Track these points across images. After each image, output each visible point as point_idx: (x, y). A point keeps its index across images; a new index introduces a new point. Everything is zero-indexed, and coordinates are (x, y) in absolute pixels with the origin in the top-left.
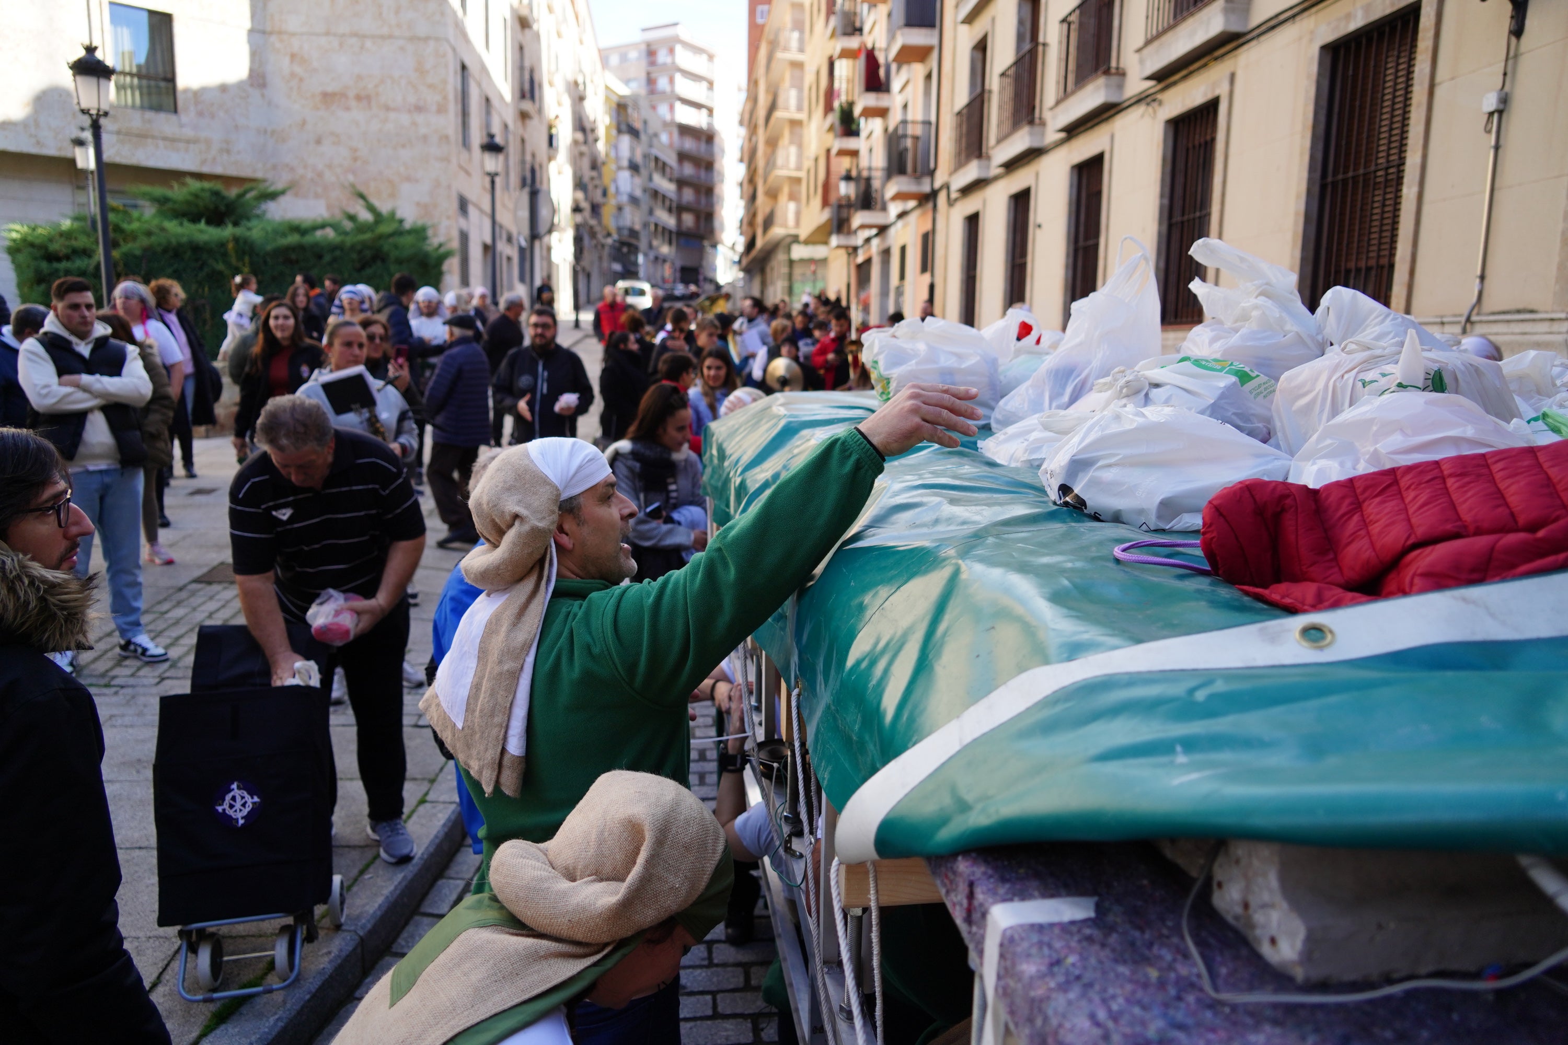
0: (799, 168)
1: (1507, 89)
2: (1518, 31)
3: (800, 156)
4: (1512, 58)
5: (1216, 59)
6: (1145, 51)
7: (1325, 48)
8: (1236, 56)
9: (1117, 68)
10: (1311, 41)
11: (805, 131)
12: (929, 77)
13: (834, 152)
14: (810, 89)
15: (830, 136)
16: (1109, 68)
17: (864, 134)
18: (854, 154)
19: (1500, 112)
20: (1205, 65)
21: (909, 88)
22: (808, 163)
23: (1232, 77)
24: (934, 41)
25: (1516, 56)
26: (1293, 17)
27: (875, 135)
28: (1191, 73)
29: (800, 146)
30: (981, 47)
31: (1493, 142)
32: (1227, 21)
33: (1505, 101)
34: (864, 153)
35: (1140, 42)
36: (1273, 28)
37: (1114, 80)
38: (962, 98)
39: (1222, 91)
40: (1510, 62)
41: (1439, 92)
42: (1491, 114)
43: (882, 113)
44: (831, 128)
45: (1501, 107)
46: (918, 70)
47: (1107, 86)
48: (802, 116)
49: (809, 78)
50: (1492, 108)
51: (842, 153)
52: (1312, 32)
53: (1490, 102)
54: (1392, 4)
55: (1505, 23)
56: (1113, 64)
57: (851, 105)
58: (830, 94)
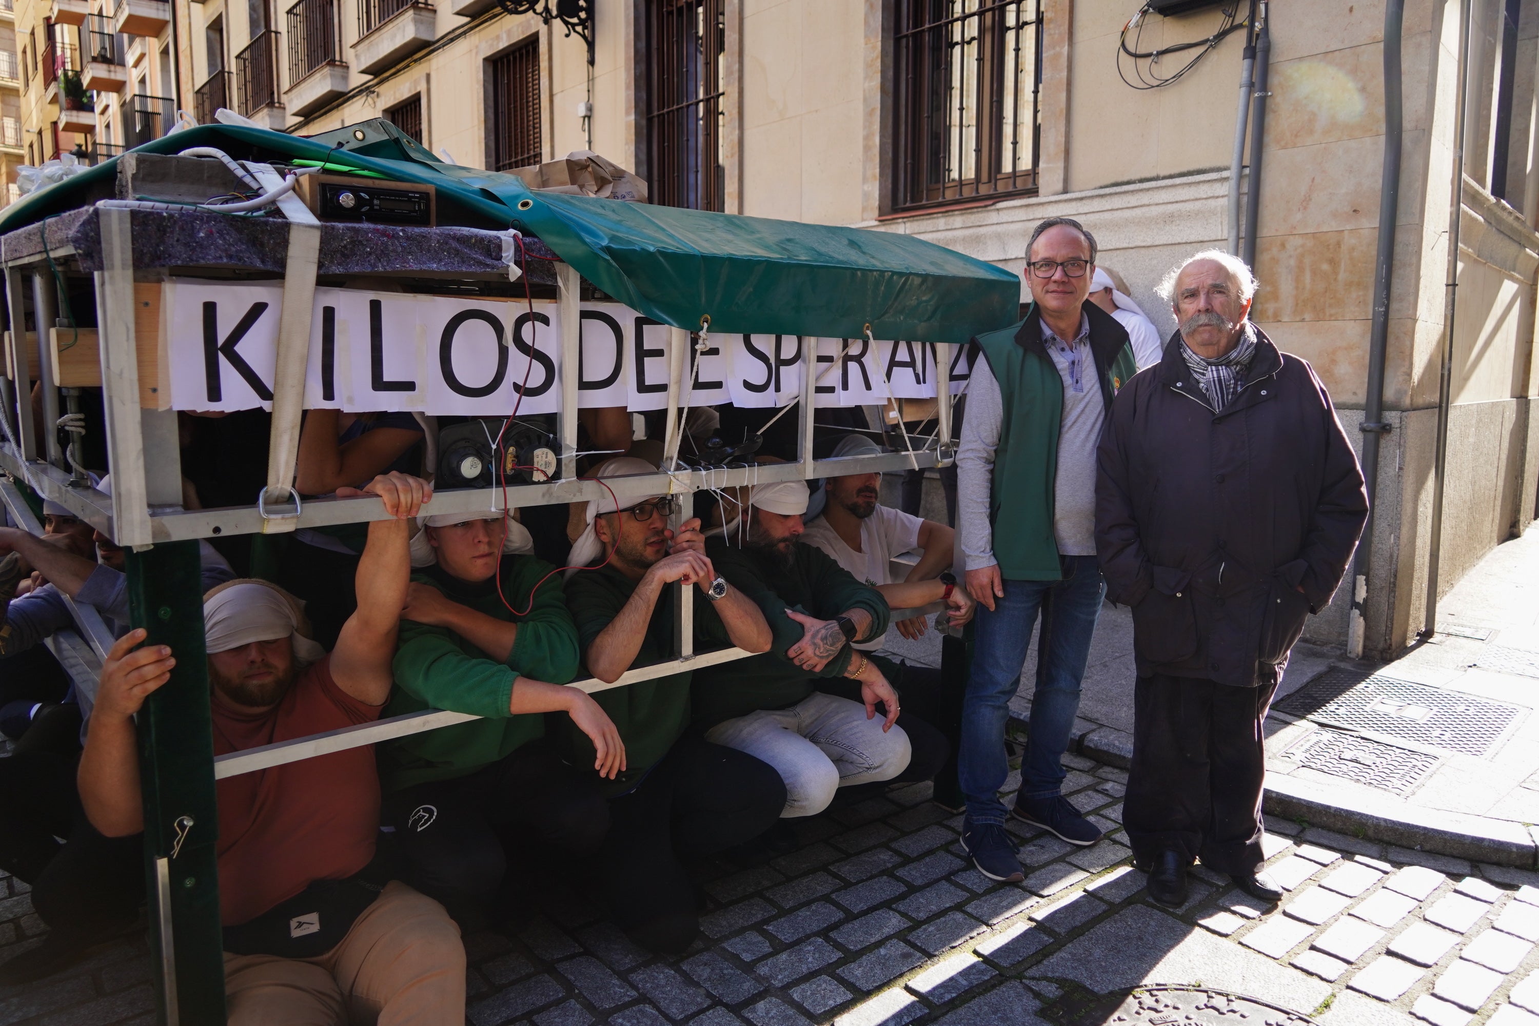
0: (19, 146)
1: (591, 101)
2: (592, 62)
3: (18, 131)
4: (591, 80)
5: (415, 61)
6: (359, 47)
7: (486, 60)
8: (430, 60)
9: (341, 61)
10: (477, 53)
11: (23, 100)
12: (165, 52)
13: (61, 126)
14: (24, 52)
15: (55, 108)
16: (334, 60)
17: (98, 109)
18: (89, 130)
19: (589, 117)
20: (408, 66)
21: (145, 62)
22: (29, 138)
23: (428, 76)
24: (168, 16)
25: (593, 79)
26: (465, 33)
27: (110, 110)
28: (399, 71)
29: (18, 119)
30: (217, 27)
31: (587, 139)
32: (417, 30)
33: (590, 109)
34: (100, 130)
35: (355, 39)
36: (452, 40)
37: (338, 71)
38: (202, 76)
39: (422, 87)
40: (591, 83)
41: (557, 100)
42: (584, 117)
43: (118, 87)
44: (54, 100)
45: (589, 114)
46: (153, 45)
47: (332, 76)
48: (19, 84)
49: (22, 40)
50: (583, 114)
51: (71, 127)
52: (477, 47)
53: (582, 111)
54: (523, 33)
55: (585, 56)
56: (337, 58)
57: (78, 75)
58: (51, 60)
